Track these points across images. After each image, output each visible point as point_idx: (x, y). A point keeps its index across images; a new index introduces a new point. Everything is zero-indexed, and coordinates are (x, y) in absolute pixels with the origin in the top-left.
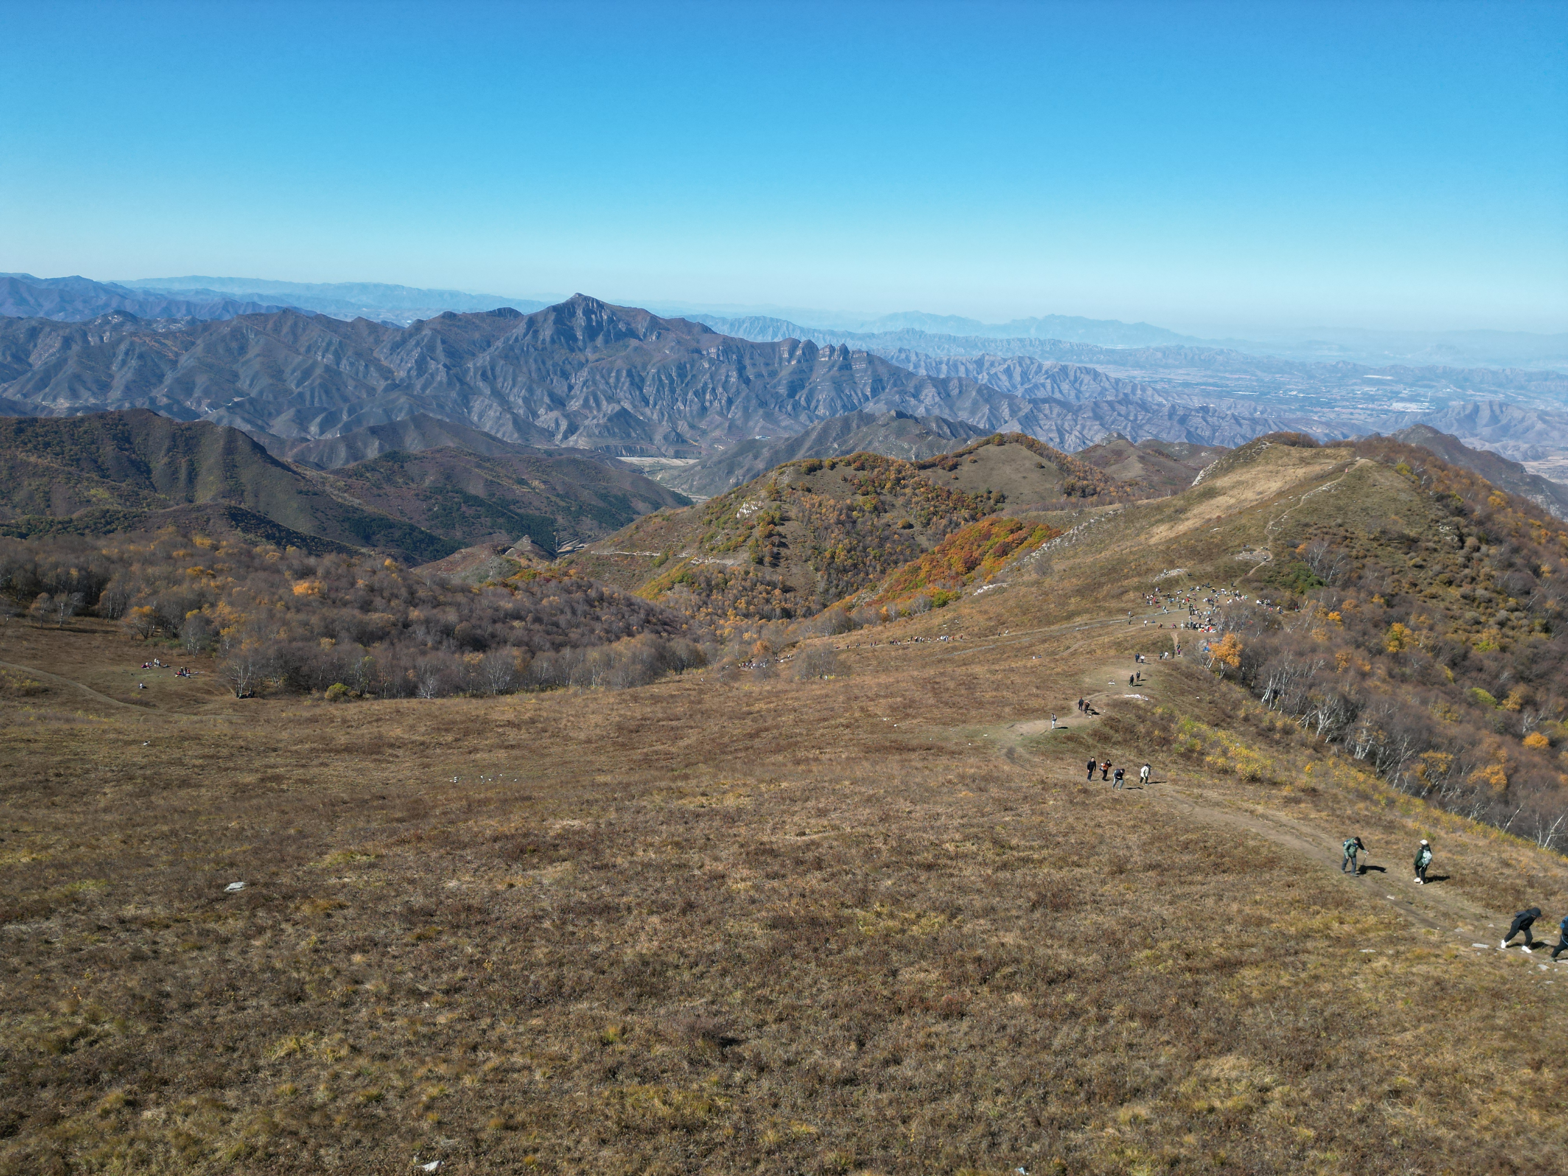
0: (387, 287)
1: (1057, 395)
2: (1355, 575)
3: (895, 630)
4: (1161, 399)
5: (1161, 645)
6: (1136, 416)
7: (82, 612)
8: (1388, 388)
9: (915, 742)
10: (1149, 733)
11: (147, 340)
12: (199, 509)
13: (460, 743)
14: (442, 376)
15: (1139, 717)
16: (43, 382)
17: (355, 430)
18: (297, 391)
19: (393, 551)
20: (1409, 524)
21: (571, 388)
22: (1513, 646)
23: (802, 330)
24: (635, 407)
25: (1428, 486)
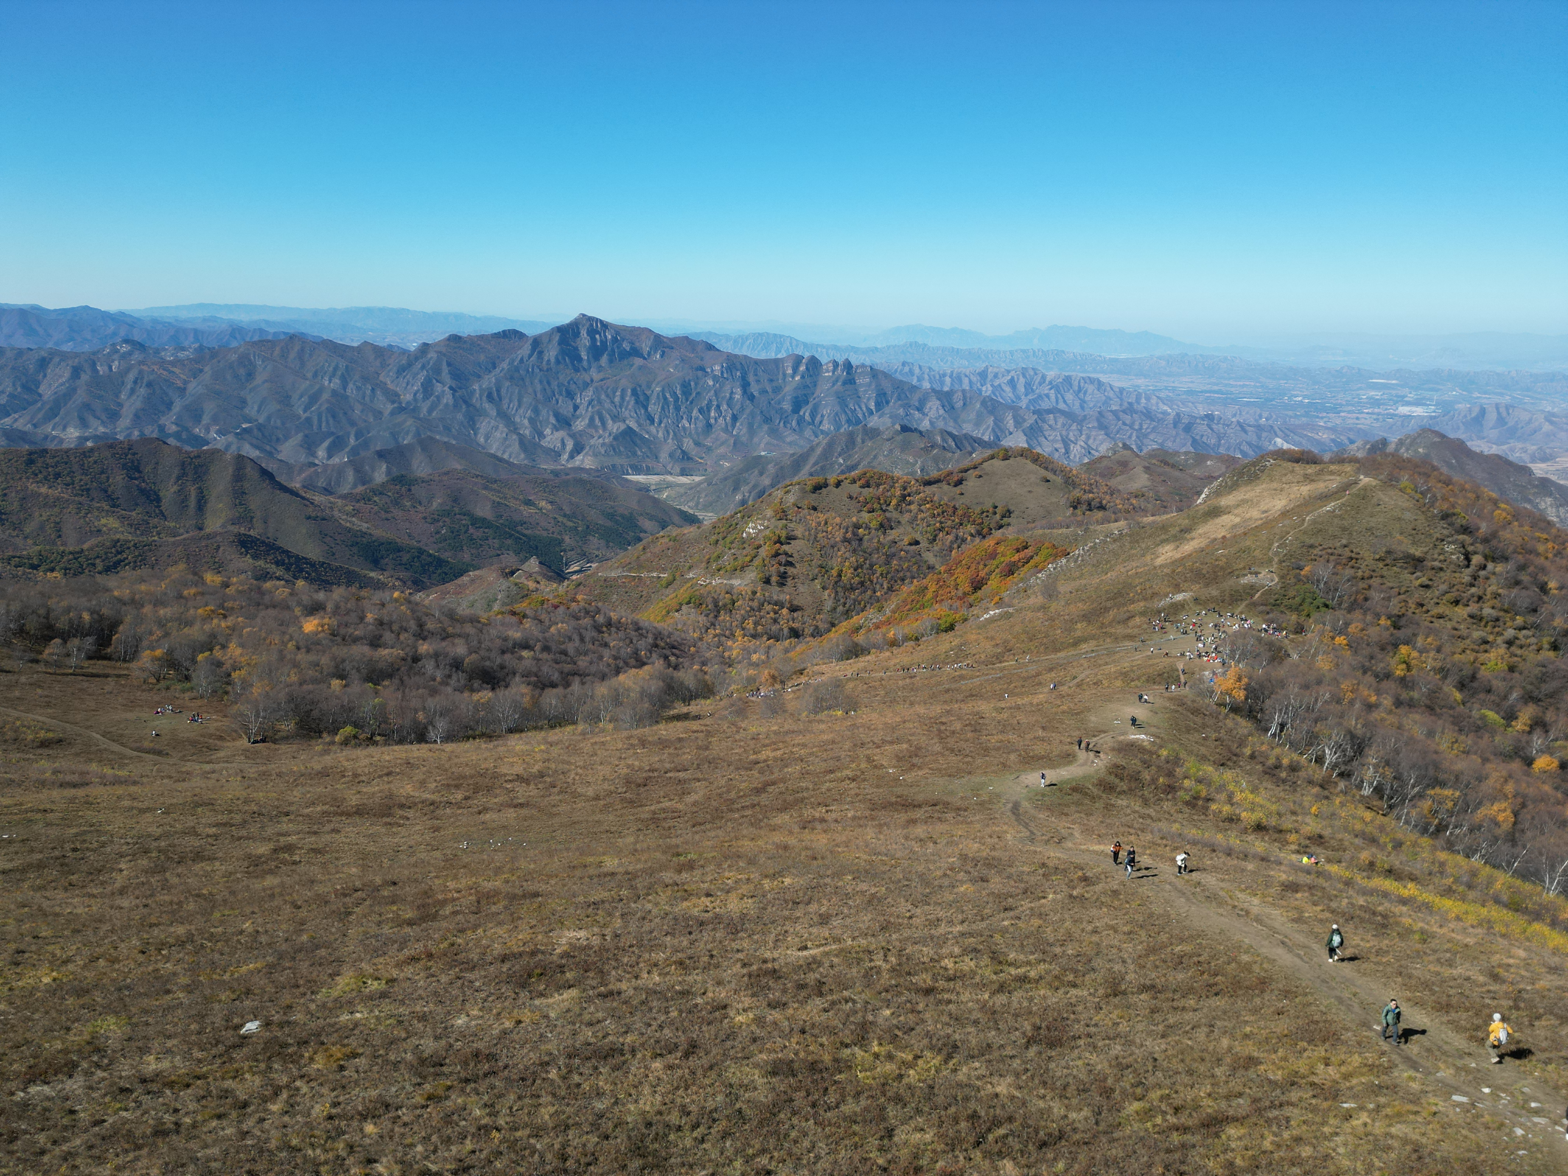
0: (393, 310)
1: (1062, 406)
2: (1361, 597)
3: (901, 656)
4: (1165, 408)
5: (1167, 677)
6: (1141, 425)
7: (96, 655)
8: (1394, 392)
9: (920, 798)
10: (1154, 781)
11: (155, 368)
12: (208, 537)
13: (470, 802)
14: (448, 399)
15: (1144, 762)
16: (53, 412)
17: (363, 454)
18: (304, 416)
19: (402, 575)
20: (1414, 543)
21: (576, 407)
22: (1522, 666)
23: (805, 345)
24: (640, 425)
25: (1432, 504)
